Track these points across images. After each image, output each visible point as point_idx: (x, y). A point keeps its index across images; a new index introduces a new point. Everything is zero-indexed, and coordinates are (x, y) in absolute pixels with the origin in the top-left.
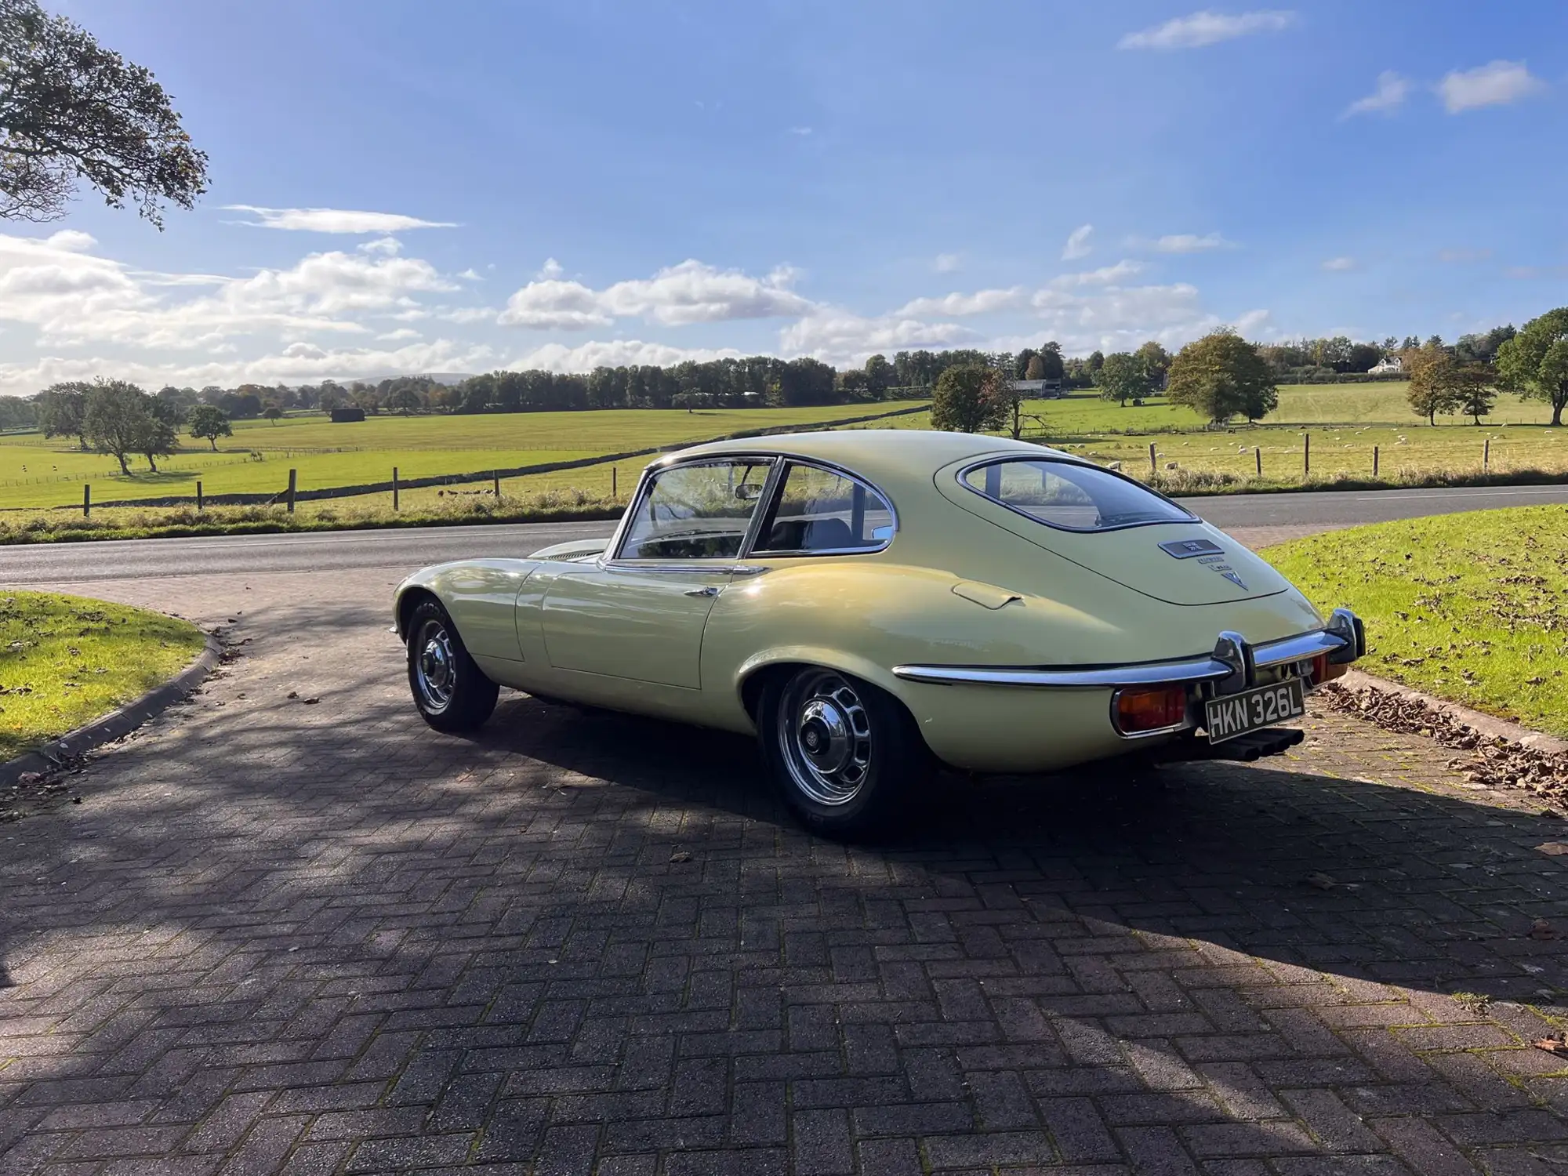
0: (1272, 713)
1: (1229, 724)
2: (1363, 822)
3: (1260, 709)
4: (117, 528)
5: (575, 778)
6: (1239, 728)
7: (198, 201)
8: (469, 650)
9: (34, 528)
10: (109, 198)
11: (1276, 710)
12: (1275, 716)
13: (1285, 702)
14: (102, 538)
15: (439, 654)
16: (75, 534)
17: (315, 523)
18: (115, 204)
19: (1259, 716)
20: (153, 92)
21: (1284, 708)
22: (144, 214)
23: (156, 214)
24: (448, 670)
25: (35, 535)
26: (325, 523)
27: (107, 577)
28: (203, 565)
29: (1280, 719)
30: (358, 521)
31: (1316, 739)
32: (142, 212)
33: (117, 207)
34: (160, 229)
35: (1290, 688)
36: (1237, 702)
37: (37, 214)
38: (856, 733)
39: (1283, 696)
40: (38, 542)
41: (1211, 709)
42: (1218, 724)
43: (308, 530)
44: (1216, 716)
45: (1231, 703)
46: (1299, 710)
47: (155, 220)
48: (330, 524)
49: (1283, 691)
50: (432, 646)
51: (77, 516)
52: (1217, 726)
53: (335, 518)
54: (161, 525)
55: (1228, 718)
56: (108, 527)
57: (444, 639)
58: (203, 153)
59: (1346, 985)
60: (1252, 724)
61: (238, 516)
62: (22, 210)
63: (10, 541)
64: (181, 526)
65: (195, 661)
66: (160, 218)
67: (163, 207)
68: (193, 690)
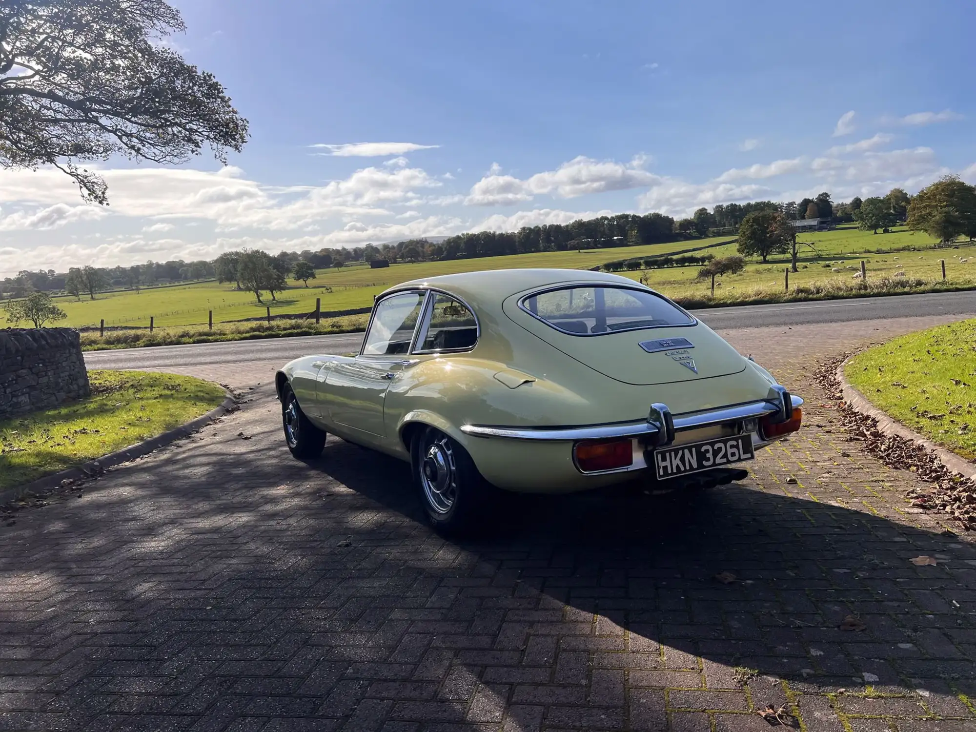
0: (722, 458)
1: (678, 466)
2: (802, 535)
3: (710, 455)
4: (224, 334)
5: (342, 489)
6: (688, 468)
7: (244, 148)
8: (302, 409)
9: (183, 336)
11: (725, 456)
12: (725, 460)
13: (735, 450)
14: (216, 341)
16: (203, 339)
17: (330, 329)
18: (195, 152)
19: (708, 459)
20: (215, 86)
21: (733, 454)
23: (223, 156)
24: (296, 422)
25: (184, 340)
26: (335, 329)
27: (206, 363)
28: (258, 355)
29: (729, 462)
30: (352, 328)
31: (829, 472)
32: (216, 156)
33: (197, 154)
35: (740, 441)
36: (686, 451)
37: (176, 160)
38: (452, 467)
39: (732, 446)
40: (185, 344)
41: (659, 456)
42: (667, 466)
43: (326, 333)
44: (664, 459)
45: (681, 452)
46: (749, 455)
48: (337, 330)
49: (734, 443)
50: (290, 407)
51: (206, 329)
52: (665, 468)
53: (340, 326)
54: (247, 332)
55: (677, 462)
56: (220, 334)
58: (245, 120)
59: (671, 655)
60: (701, 465)
61: (288, 326)
62: (168, 158)
63: (171, 343)
64: (257, 333)
65: (207, 413)
66: (225, 159)
67: (227, 152)
68: (194, 431)
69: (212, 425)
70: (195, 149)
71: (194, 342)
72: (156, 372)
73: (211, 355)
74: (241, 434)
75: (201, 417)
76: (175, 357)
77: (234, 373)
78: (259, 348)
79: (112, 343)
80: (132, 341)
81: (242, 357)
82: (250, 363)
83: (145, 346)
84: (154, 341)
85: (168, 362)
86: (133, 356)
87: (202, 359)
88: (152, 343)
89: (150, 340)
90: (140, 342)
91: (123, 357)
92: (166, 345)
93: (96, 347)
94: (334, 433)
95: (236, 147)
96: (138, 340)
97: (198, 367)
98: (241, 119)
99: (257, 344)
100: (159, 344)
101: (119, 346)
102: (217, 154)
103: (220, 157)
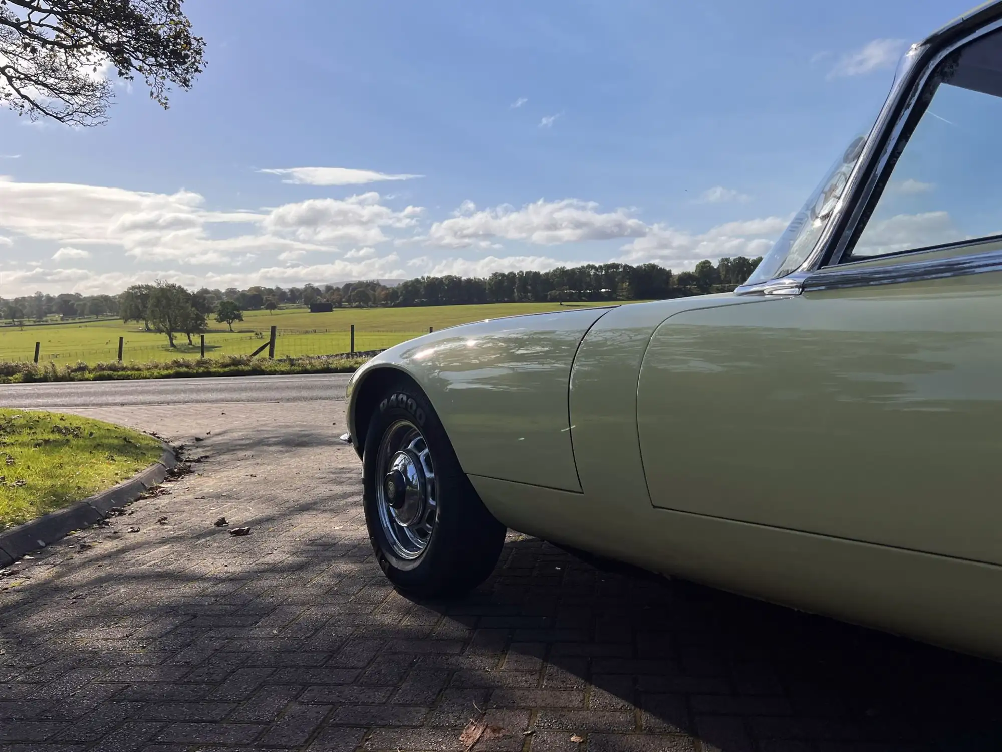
4: (139, 370)
7: (196, 79)
8: (465, 469)
9: (77, 371)
10: (121, 70)
14: (127, 378)
15: (412, 472)
16: (108, 374)
17: (290, 367)
18: (125, 76)
22: (154, 95)
23: (164, 94)
24: (426, 501)
25: (79, 374)
26: (297, 368)
27: (116, 404)
28: (194, 396)
32: (152, 94)
33: (127, 78)
34: (166, 107)
47: (164, 101)
50: (399, 462)
51: (114, 361)
54: (169, 368)
56: (133, 369)
57: (421, 450)
58: (202, 38)
61: (229, 362)
63: (57, 379)
65: (136, 476)
66: (166, 99)
67: (169, 89)
68: (114, 511)
69: (146, 498)
70: (124, 71)
71: (95, 379)
72: (40, 412)
73: (122, 393)
74: (222, 523)
75: (126, 482)
76: (69, 394)
77: (162, 418)
78: (193, 386)
80: (4, 374)
81: (170, 397)
82: (184, 406)
83: (23, 382)
84: (36, 374)
85: (58, 400)
87: (110, 399)
88: (30, 378)
89: (30, 374)
90: (18, 376)
94: (517, 529)
95: (185, 82)
96: (15, 373)
97: (105, 408)
98: (195, 38)
99: (189, 382)
100: (44, 380)
102: (154, 90)
103: (158, 96)
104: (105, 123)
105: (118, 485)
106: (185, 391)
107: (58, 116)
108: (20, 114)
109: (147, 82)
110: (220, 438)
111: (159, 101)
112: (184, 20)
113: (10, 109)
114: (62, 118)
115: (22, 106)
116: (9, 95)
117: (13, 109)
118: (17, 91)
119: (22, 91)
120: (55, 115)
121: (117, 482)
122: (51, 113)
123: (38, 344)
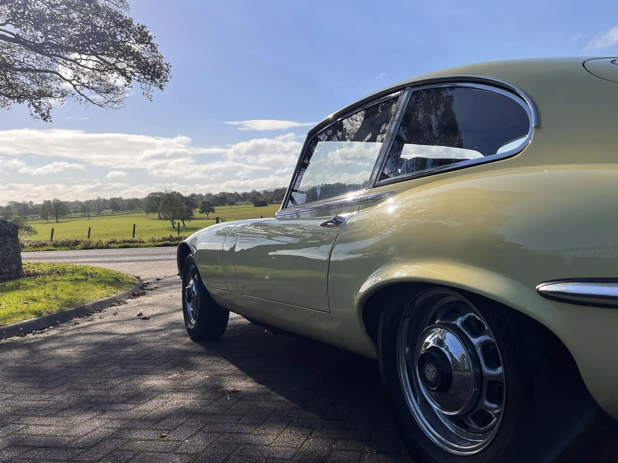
4: (143, 242)
7: (166, 86)
9: (111, 243)
10: (126, 84)
14: (137, 247)
15: (194, 289)
16: (126, 245)
20: (146, 34)
22: (145, 94)
25: (112, 245)
34: (151, 100)
38: (486, 370)
40: (112, 248)
50: (191, 283)
51: (130, 238)
54: (161, 241)
56: (140, 242)
58: (169, 64)
62: (109, 104)
63: (102, 248)
64: (168, 242)
65: (114, 295)
66: (151, 96)
67: (153, 91)
68: (97, 310)
69: (115, 306)
71: (120, 248)
73: (130, 255)
74: (141, 314)
75: (107, 298)
76: (103, 256)
77: (146, 268)
78: (169, 252)
79: (58, 246)
80: (73, 245)
81: (155, 257)
82: (161, 262)
83: (82, 249)
84: (89, 245)
85: (96, 259)
86: (71, 255)
87: (123, 259)
88: (87, 247)
89: (86, 245)
90: (79, 246)
91: (62, 255)
92: (98, 249)
93: (45, 248)
94: (240, 311)
95: (161, 87)
96: (78, 245)
97: (119, 264)
98: (166, 64)
99: (168, 249)
100: (93, 248)
101: (63, 248)
102: (145, 92)
103: (147, 94)
104: (124, 107)
105: (102, 299)
106: (164, 254)
107: (100, 104)
108: (80, 104)
109: (141, 87)
110: (170, 279)
111: (148, 97)
112: (159, 55)
113: (75, 101)
114: (102, 105)
115: (81, 100)
116: (74, 94)
117: (76, 101)
118: (79, 92)
119: (81, 92)
120: (98, 104)
121: (102, 298)
122: (96, 103)
123: (90, 228)
